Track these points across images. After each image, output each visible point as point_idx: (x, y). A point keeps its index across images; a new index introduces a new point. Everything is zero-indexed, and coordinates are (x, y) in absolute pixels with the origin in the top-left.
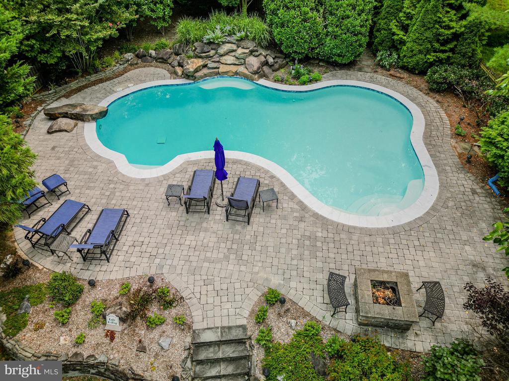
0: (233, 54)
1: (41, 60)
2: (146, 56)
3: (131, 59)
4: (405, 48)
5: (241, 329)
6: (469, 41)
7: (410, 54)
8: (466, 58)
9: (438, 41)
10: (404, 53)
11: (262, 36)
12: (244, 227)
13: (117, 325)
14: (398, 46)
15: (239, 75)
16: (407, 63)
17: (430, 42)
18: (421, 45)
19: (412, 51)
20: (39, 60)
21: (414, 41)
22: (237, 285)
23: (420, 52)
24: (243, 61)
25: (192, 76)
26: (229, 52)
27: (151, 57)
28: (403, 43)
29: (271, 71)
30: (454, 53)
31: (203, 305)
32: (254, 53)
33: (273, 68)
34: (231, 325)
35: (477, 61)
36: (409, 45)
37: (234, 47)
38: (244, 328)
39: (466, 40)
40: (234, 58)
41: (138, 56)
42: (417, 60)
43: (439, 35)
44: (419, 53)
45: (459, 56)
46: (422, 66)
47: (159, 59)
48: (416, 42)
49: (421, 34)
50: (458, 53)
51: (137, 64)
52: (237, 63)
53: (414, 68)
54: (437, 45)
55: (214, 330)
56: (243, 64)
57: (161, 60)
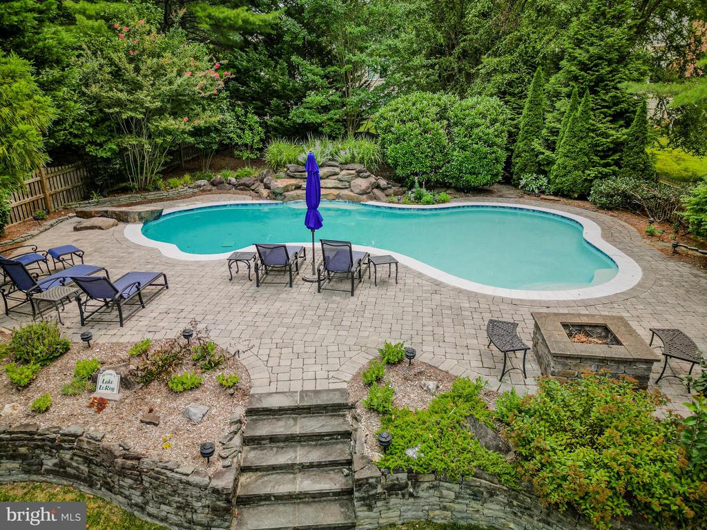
0: (336, 177)
1: (90, 151)
2: (223, 183)
3: (204, 185)
4: (555, 167)
5: (337, 393)
6: (636, 149)
7: (563, 172)
8: (638, 171)
9: (596, 153)
10: (554, 174)
11: (373, 158)
12: (345, 298)
13: (115, 392)
14: (546, 169)
15: (342, 199)
16: (561, 184)
17: (586, 155)
18: (575, 159)
19: (565, 168)
20: (87, 150)
21: (565, 156)
22: (333, 348)
23: (576, 168)
24: (347, 184)
25: (281, 194)
26: (330, 176)
27: (230, 184)
28: (550, 163)
29: (384, 195)
30: (620, 167)
31: (272, 367)
32: (361, 174)
33: (386, 192)
34: (318, 388)
35: (653, 174)
36: (559, 161)
37: (337, 170)
38: (343, 392)
39: (632, 149)
40: (337, 181)
41: (213, 184)
42: (574, 179)
43: (597, 145)
44: (575, 170)
45: (628, 169)
46: (582, 187)
47: (240, 185)
48: (567, 156)
49: (573, 146)
50: (626, 166)
51: (210, 190)
52: (340, 186)
53: (571, 190)
54: (596, 159)
55: (287, 394)
56: (347, 188)
57: (242, 187)
